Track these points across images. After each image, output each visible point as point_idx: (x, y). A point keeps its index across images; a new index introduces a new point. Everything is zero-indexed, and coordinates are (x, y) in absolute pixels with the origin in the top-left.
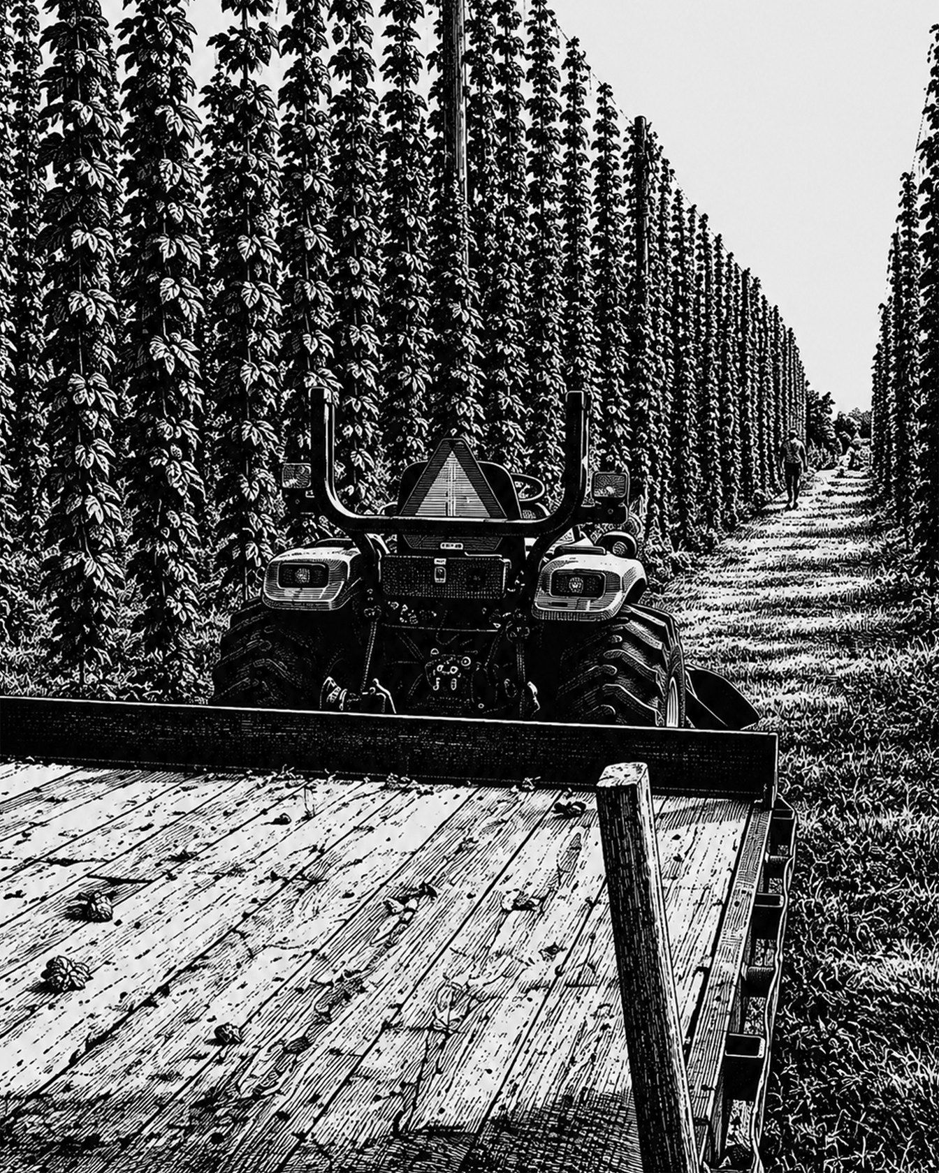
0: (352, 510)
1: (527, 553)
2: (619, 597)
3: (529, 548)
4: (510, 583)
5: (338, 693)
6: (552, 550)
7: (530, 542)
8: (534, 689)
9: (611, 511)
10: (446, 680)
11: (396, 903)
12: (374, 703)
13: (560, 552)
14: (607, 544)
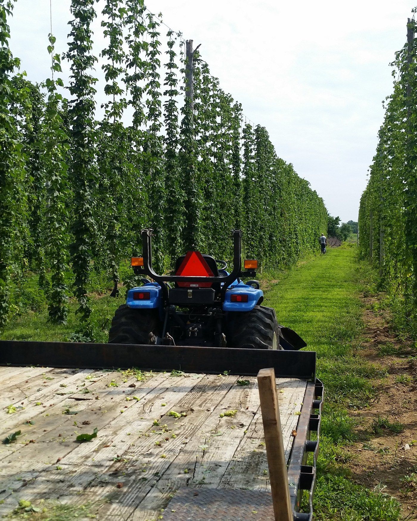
0: (157, 274)
1: (222, 288)
2: (254, 303)
3: (222, 286)
4: (216, 298)
5: (155, 338)
6: (230, 287)
7: (222, 284)
8: (224, 335)
9: (251, 273)
10: (193, 333)
11: (177, 414)
12: (168, 342)
13: (233, 287)
14: (250, 284)
